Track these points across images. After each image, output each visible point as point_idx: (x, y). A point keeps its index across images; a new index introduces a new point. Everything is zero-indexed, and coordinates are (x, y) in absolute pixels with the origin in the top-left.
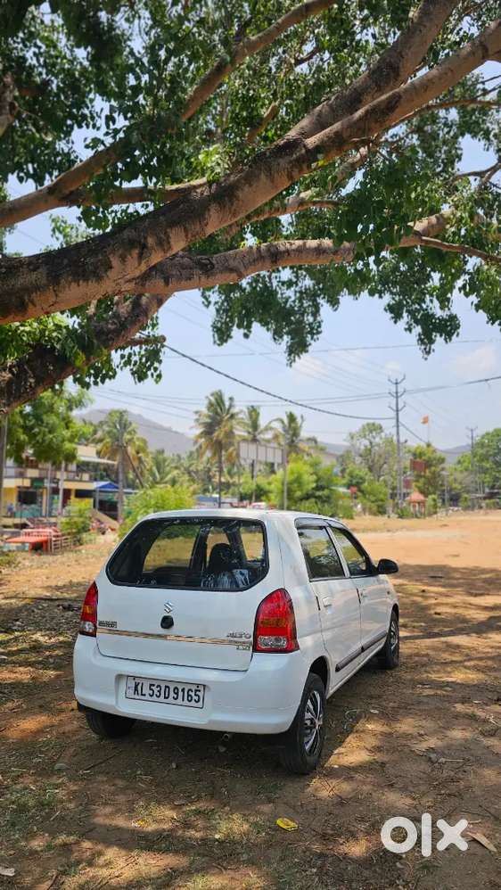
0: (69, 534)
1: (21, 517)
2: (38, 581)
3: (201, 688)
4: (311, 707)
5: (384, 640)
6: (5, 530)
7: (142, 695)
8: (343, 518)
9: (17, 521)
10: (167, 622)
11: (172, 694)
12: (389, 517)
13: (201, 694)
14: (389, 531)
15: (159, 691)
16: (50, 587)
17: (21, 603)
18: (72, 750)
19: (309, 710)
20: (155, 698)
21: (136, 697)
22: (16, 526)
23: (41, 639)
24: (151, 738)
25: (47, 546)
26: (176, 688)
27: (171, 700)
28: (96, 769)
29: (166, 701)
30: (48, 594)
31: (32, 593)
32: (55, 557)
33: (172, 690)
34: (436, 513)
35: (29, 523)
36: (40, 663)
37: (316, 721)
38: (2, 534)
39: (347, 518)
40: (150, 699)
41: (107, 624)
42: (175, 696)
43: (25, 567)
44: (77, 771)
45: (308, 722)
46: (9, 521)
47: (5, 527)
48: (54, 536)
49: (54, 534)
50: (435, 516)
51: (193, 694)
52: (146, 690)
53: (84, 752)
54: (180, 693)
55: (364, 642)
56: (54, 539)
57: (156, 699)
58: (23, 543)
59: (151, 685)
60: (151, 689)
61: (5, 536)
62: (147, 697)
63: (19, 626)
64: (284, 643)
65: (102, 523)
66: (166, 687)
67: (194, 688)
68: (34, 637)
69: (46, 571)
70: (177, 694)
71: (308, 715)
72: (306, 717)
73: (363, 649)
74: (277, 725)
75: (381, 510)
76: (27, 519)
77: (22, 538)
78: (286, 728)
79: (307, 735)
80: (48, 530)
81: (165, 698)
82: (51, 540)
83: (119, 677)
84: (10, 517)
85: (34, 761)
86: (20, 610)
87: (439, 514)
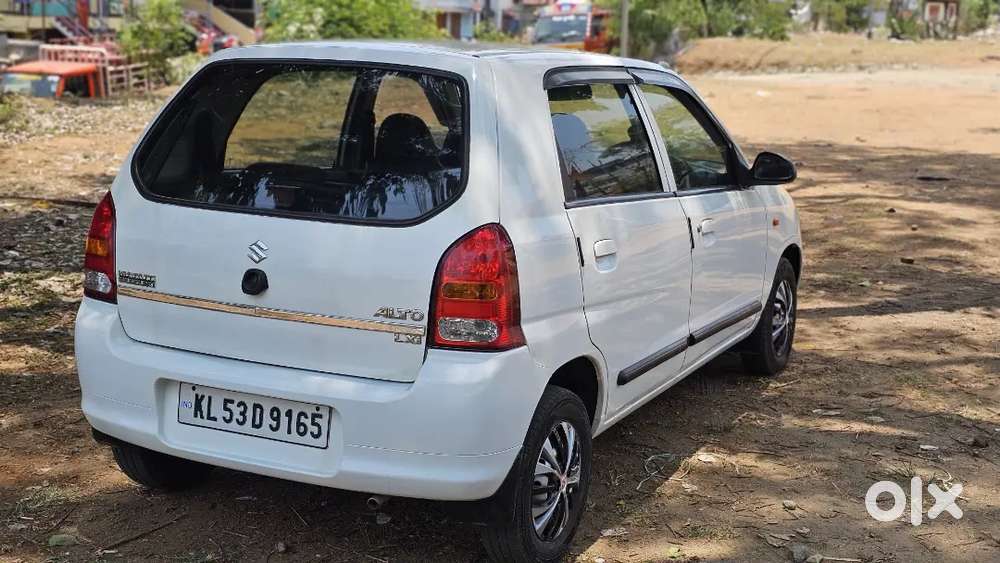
0: (142, 58)
1: (44, 15)
2: (68, 162)
3: (324, 412)
4: (553, 453)
5: (756, 318)
6: (12, 41)
7: (209, 418)
8: (761, 36)
9: (36, 23)
10: (255, 282)
11: (268, 420)
12: (870, 35)
13: (323, 423)
14: (861, 68)
15: (243, 414)
16: (91, 176)
17: (23, 211)
18: (87, 512)
19: (545, 458)
20: (234, 425)
21: (198, 421)
22: (35, 34)
23: (57, 288)
24: (249, 494)
25: (97, 84)
26: (274, 409)
27: (265, 430)
28: (128, 548)
29: (255, 431)
30: (83, 193)
31: (52, 189)
32: (109, 111)
33: (267, 414)
34: (983, 26)
35: (64, 30)
36: (50, 337)
37: (563, 478)
38: (8, 50)
39: (772, 37)
40: (226, 426)
41: (135, 279)
42: (274, 424)
43: (41, 132)
44: (92, 550)
45: (544, 481)
46: (18, 23)
47: (11, 35)
48: (111, 62)
49: (109, 56)
50: (980, 33)
51: (308, 422)
52: (217, 410)
53: (112, 515)
54: (284, 420)
55: (697, 325)
56: (111, 68)
57: (238, 428)
58: (43, 74)
59: (226, 401)
60: (226, 409)
61: (14, 57)
62: (221, 423)
63: (14, 259)
64: (492, 332)
65: (224, 34)
66: (256, 406)
67: (310, 412)
68: (43, 283)
69: (85, 142)
70: (277, 419)
71: (542, 468)
72: (538, 471)
73: (692, 340)
74: (471, 485)
75: (854, 17)
76: (58, 19)
77: (42, 65)
78: (491, 491)
79: (540, 504)
80: (98, 49)
81: (254, 426)
82: (104, 69)
83: (163, 384)
84: (21, 13)
85: (12, 527)
86: (19, 224)
87: (990, 31)
